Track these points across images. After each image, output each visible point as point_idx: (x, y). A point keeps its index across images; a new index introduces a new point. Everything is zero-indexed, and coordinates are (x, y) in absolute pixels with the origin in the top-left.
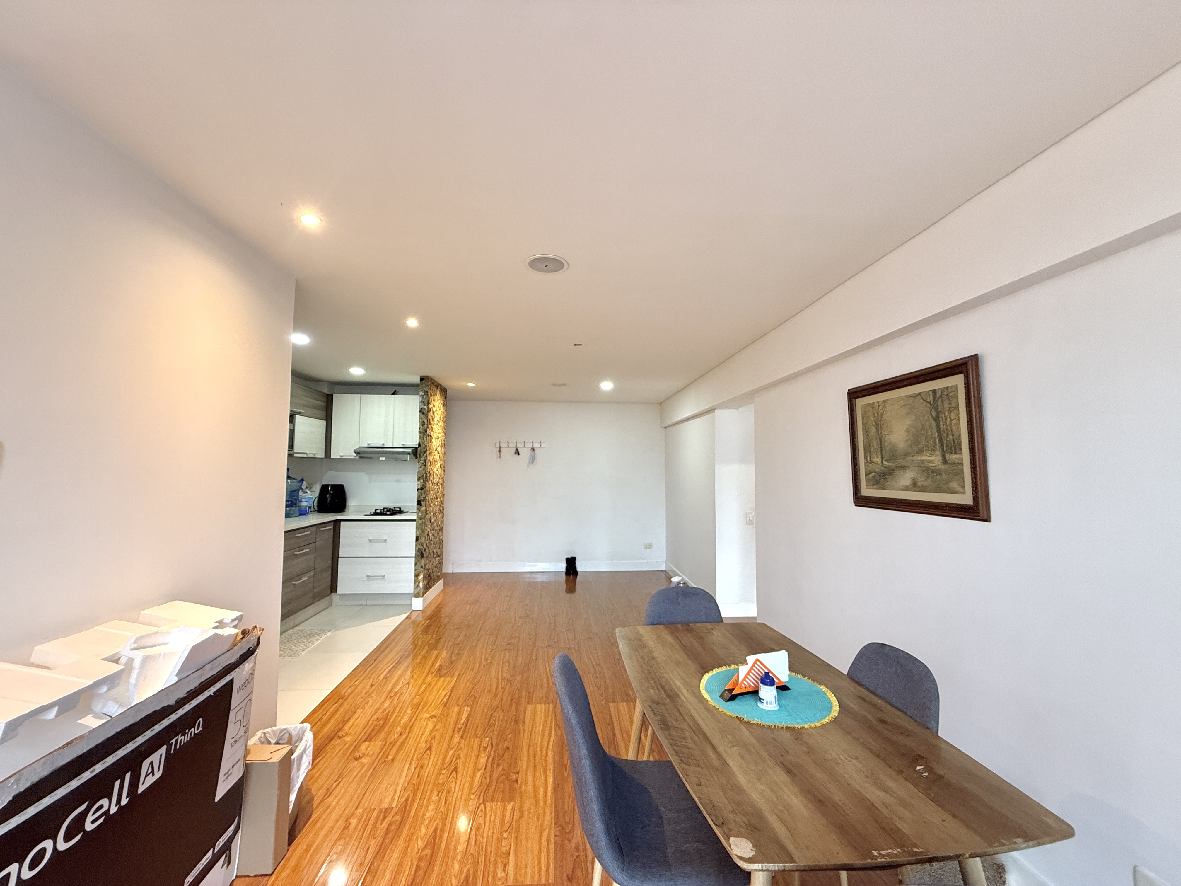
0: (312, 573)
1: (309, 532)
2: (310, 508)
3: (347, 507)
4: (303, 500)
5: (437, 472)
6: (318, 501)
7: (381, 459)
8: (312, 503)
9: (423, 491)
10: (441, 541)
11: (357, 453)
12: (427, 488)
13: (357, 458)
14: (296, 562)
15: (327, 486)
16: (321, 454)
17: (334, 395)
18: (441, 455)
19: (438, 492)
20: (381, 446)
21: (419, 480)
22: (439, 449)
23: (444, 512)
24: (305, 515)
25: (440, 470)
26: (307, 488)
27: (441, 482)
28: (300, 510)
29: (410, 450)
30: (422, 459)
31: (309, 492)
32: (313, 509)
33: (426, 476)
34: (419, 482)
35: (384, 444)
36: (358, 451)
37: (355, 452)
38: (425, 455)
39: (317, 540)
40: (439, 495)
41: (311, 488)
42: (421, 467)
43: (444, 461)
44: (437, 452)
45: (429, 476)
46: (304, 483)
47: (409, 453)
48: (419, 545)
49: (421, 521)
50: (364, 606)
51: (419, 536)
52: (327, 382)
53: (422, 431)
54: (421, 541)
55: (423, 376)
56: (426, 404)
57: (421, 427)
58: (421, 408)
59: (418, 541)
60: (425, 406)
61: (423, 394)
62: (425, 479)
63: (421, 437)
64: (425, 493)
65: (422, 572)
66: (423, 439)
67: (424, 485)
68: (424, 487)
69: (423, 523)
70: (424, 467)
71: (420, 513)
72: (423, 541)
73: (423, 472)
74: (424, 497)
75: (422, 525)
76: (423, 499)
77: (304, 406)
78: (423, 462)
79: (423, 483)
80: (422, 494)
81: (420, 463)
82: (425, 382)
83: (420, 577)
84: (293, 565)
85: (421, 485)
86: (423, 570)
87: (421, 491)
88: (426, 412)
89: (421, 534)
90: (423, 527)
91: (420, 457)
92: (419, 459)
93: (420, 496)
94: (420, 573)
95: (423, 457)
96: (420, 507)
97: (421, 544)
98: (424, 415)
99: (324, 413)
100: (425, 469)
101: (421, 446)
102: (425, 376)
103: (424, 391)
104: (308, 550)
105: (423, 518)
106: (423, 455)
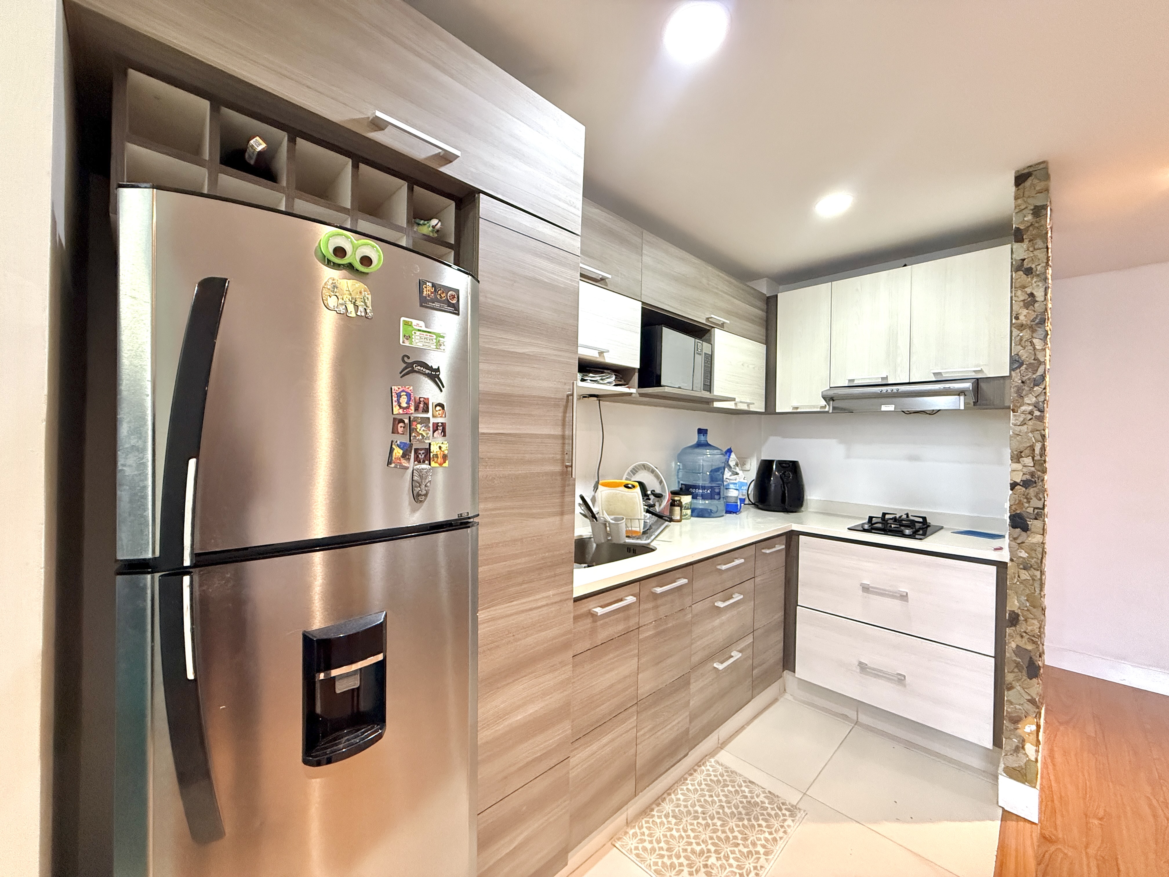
0: (749, 640)
1: (742, 561)
2: (742, 501)
3: (805, 504)
4: (731, 486)
6: (756, 486)
7: (884, 408)
8: (745, 492)
9: (1032, 491)
11: (828, 398)
12: (1047, 482)
13: (828, 408)
14: (717, 622)
15: (771, 462)
16: (759, 406)
17: (779, 295)
20: (879, 381)
21: (1017, 457)
24: (736, 513)
26: (737, 465)
28: (727, 505)
29: (968, 385)
30: (1027, 400)
31: (740, 472)
32: (747, 502)
33: (1042, 449)
34: (1018, 466)
35: (887, 378)
36: (831, 393)
37: (824, 398)
38: (1038, 389)
39: (758, 572)
41: (744, 464)
42: (1023, 424)
46: (733, 456)
47: (963, 392)
48: (1022, 637)
49: (1027, 574)
50: (853, 725)
51: (1020, 613)
52: (767, 277)
53: (1024, 323)
54: (1027, 629)
55: (1028, 167)
56: (1039, 243)
57: (1020, 312)
58: (1022, 260)
59: (1015, 626)
60: (1035, 249)
61: (1029, 218)
62: (1041, 457)
63: (1024, 340)
64: (1041, 496)
65: (1034, 716)
66: (1031, 345)
67: (1039, 473)
68: (1037, 479)
69: (1034, 580)
70: (1034, 424)
71: (1023, 543)
72: (1037, 631)
73: (1033, 438)
74: (1033, 509)
75: (1032, 586)
76: (1032, 512)
77: (729, 313)
78: (1032, 415)
79: (1033, 469)
80: (1027, 498)
81: (1019, 412)
82: (1036, 181)
83: (1027, 727)
84: (713, 630)
85: (1024, 474)
86: (1035, 710)
87: (1026, 489)
88: (1039, 268)
89: (1026, 609)
90: (1033, 591)
91: (1020, 400)
92: (1018, 405)
93: (1023, 504)
94: (1026, 717)
95: (1030, 395)
96: (1024, 534)
97: (1028, 636)
98: (1033, 277)
99: (763, 331)
100: (1038, 432)
101: (1022, 372)
102: (1037, 166)
103: (1032, 210)
104: (742, 597)
105: (1035, 567)
106: (1030, 390)
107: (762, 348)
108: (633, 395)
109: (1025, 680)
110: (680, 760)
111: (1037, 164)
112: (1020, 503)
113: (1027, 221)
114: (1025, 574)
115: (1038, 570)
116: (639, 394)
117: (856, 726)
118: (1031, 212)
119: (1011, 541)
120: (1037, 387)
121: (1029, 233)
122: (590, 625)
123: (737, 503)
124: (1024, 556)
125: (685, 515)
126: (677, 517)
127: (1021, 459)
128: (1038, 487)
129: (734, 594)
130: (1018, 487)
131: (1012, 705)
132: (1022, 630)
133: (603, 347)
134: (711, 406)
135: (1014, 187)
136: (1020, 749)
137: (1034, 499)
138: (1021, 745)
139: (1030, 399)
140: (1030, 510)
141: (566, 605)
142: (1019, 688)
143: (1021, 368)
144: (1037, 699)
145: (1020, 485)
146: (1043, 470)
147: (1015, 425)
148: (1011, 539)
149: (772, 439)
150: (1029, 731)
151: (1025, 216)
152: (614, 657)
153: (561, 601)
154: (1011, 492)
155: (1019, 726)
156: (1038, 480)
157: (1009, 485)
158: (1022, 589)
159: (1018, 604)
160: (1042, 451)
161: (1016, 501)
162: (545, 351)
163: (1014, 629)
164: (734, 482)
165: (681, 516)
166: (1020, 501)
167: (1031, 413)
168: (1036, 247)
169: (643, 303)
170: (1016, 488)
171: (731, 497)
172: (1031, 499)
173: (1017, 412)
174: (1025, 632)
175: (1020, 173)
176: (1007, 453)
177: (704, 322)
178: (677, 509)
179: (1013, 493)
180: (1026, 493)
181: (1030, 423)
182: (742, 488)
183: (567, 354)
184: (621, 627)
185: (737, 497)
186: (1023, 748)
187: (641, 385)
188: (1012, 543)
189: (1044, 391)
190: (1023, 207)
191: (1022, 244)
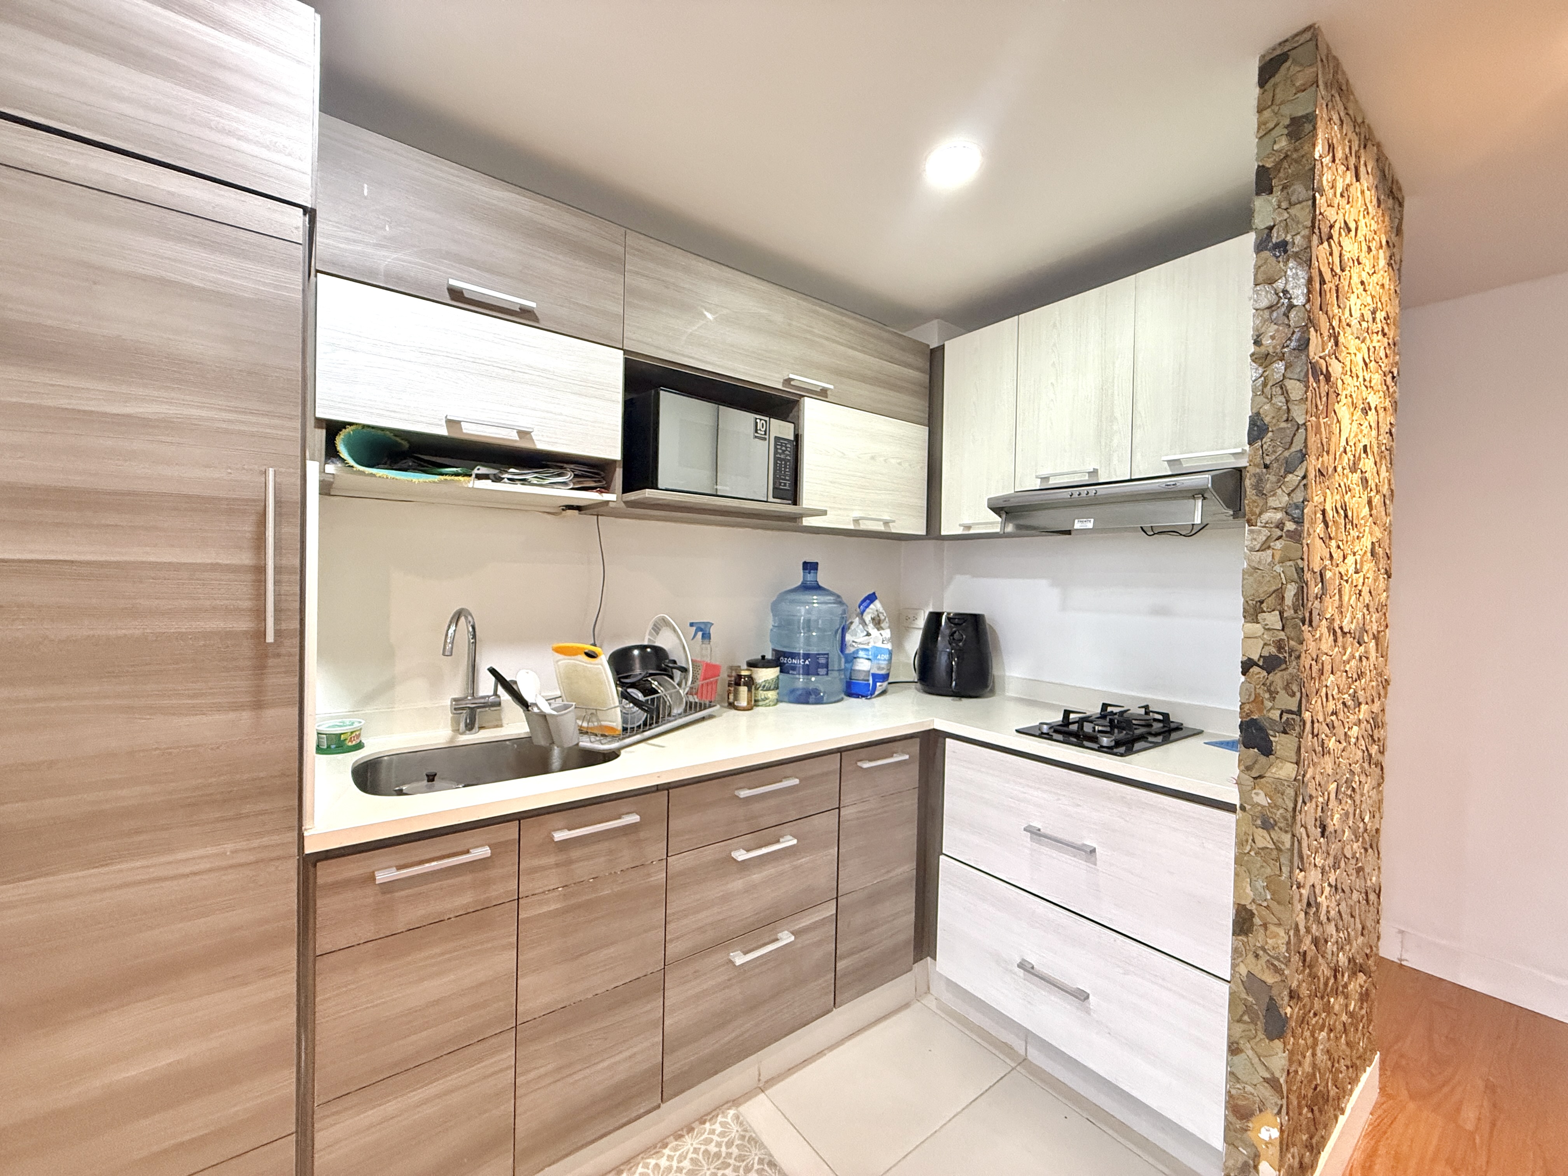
1: (798, 781)
2: (879, 677)
4: (861, 654)
5: (1358, 579)
9: (1278, 678)
10: (1372, 897)
11: (1003, 512)
12: (1306, 661)
13: (1010, 528)
14: (736, 885)
15: (939, 615)
16: (913, 524)
17: (946, 343)
18: (1377, 500)
19: (1361, 675)
20: (1085, 479)
21: (1253, 612)
22: (1367, 464)
23: (1386, 761)
24: (865, 697)
25: (1369, 567)
27: (1374, 628)
28: (846, 684)
29: (1205, 480)
30: (1272, 502)
33: (1301, 593)
34: (1257, 628)
35: (1095, 472)
36: (1001, 501)
37: (997, 510)
38: (1293, 479)
39: (844, 801)
40: (1367, 684)
42: (1265, 546)
43: (1388, 530)
44: (1356, 477)
45: (1320, 598)
47: (1200, 493)
48: (1257, 956)
49: (1268, 838)
50: (1013, 1065)
51: (1255, 912)
52: (937, 317)
53: (1271, 350)
54: (1267, 943)
55: (1280, 44)
56: (1299, 190)
57: (1263, 330)
58: (1267, 228)
59: (1246, 935)
60: (1291, 204)
61: (1283, 143)
62: (1296, 612)
63: (1270, 384)
64: (1295, 688)
65: (1275, 1111)
66: (1283, 394)
67: (1292, 643)
68: (1287, 655)
69: (1279, 850)
70: (1285, 548)
71: (1261, 777)
72: (1283, 949)
73: (1282, 575)
74: (1279, 712)
75: (1276, 861)
76: (1278, 719)
77: (838, 373)
78: (1282, 530)
79: (1282, 635)
80: (1269, 691)
81: (1259, 524)
82: (1295, 69)
83: (1263, 1130)
84: (726, 898)
85: (1265, 644)
86: (1276, 1100)
87: (1269, 673)
88: (1298, 239)
89: (1265, 904)
90: (1278, 873)
91: (1261, 503)
92: (1257, 511)
93: (1262, 702)
94: (1261, 1111)
95: (1279, 491)
96: (1263, 759)
97: (1268, 958)
98: (1288, 260)
99: (924, 404)
100: (1291, 563)
101: (1265, 447)
102: (1297, 39)
103: (1287, 127)
104: (795, 842)
105: (1282, 825)
106: (1279, 481)
107: (922, 432)
108: (611, 505)
109: (1261, 1040)
110: (639, 1117)
111: (1297, 35)
112: (1258, 701)
113: (1280, 151)
114: (1263, 837)
115: (1286, 832)
116: (625, 502)
117: (1018, 1068)
118: (1286, 131)
119: (1242, 771)
120: (1291, 475)
121: (1281, 175)
122: (372, 899)
123: (868, 680)
124: (1265, 803)
125: (763, 700)
126: (743, 703)
127: (1261, 616)
128: (1290, 670)
129: (782, 837)
130: (1255, 669)
131: (1239, 1083)
132: (1258, 945)
133: (524, 425)
134: (800, 524)
135: (1258, 88)
136: (1252, 1170)
137: (1282, 693)
138: (1251, 1162)
139: (1281, 499)
140: (1275, 715)
141: (273, 869)
142: (1250, 1053)
143: (1264, 440)
144: (1282, 1080)
145: (1258, 666)
146: (1298, 638)
147: (1252, 550)
148: (1242, 768)
149: (959, 579)
150: (1267, 1139)
151: (1275, 142)
152: (442, 954)
153: (257, 862)
154: (1243, 678)
155: (1250, 1125)
156: (1291, 656)
157: (1240, 665)
158: (1258, 865)
159: (1252, 893)
160: (1297, 600)
161: (1250, 695)
162: (204, 413)
163: (1245, 940)
164: (865, 647)
165: (749, 702)
166: (1257, 696)
167: (1280, 525)
168: (1294, 199)
169: (626, 352)
170: (1251, 670)
171: (859, 671)
172: (1277, 693)
173: (1256, 526)
174: (1264, 950)
175: (1268, 58)
176: (1239, 603)
177: (780, 387)
178: (743, 690)
179: (1246, 681)
180: (1268, 682)
181: (1278, 545)
182: (879, 657)
183: (266, 420)
184: (465, 900)
185: (869, 671)
186: (1256, 1167)
187: (627, 488)
188: (1243, 775)
189: (1304, 482)
190: (1271, 125)
191: (1270, 197)
